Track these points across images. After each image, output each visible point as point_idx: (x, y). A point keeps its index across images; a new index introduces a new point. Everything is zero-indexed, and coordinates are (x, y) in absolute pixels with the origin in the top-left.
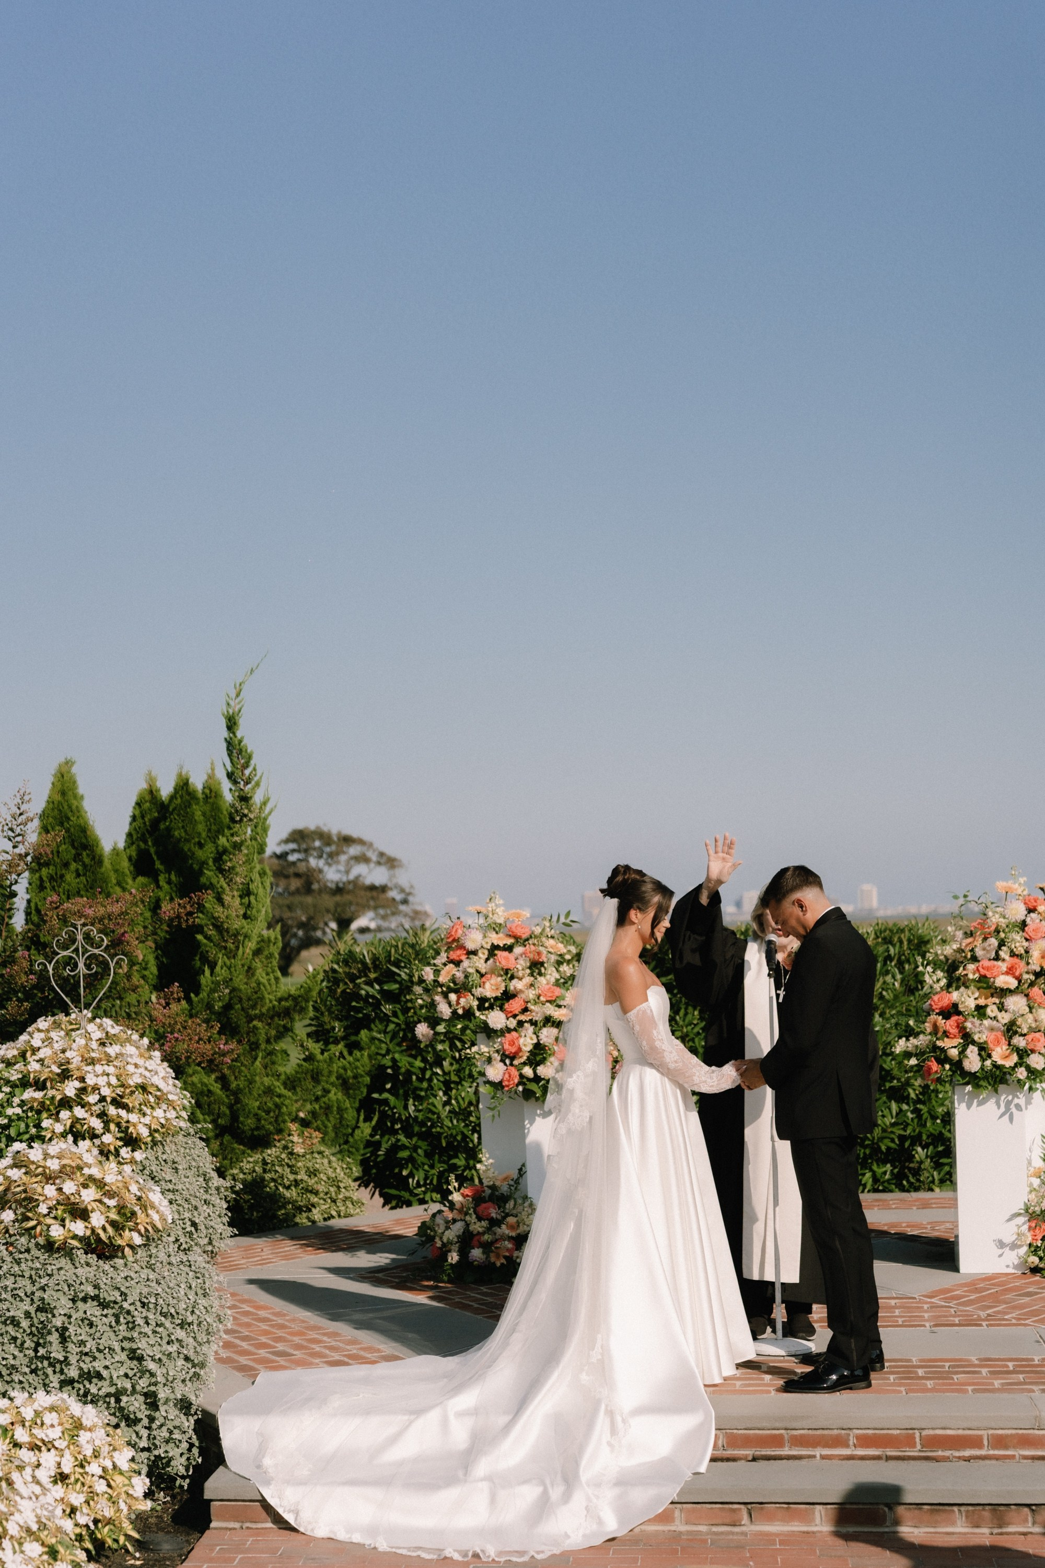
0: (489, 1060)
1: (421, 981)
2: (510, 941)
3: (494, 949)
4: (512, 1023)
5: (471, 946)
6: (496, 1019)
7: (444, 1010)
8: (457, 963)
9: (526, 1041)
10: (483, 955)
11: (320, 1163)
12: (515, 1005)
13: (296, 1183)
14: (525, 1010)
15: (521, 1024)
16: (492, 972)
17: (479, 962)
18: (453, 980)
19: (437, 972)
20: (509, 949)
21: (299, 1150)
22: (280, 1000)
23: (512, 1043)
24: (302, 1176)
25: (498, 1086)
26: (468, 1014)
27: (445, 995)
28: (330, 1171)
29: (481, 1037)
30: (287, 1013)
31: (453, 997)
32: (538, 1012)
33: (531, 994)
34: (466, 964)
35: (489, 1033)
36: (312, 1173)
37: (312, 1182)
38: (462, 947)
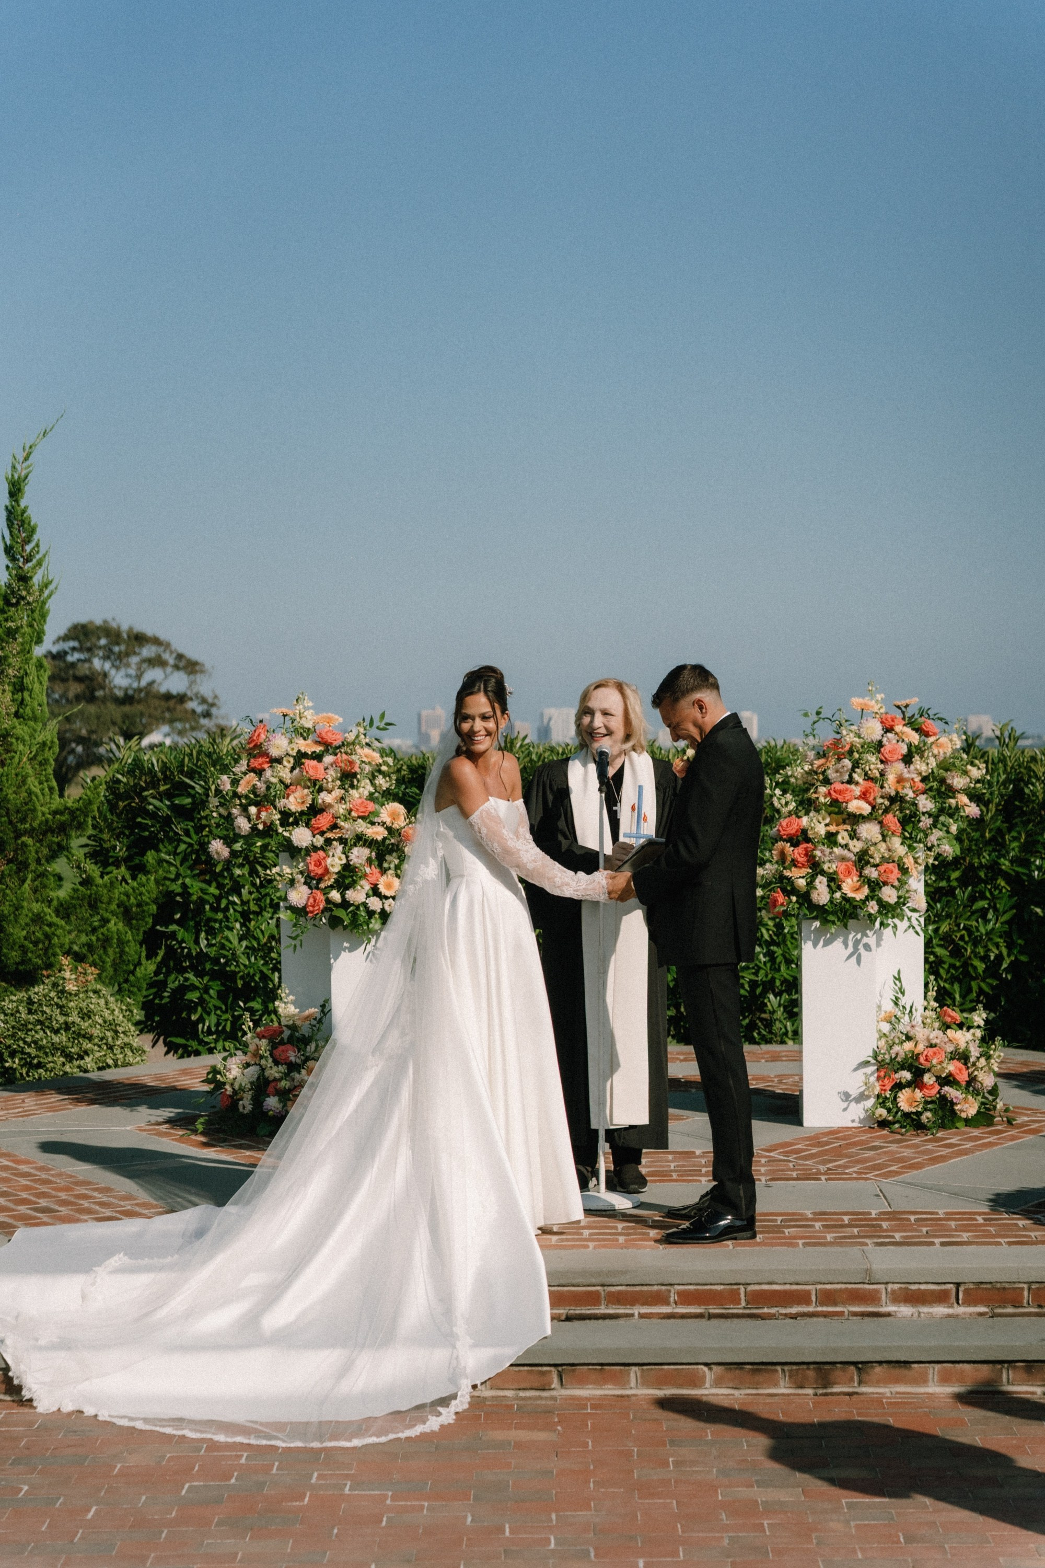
0: (292, 882)
1: (218, 792)
2: (319, 749)
3: (300, 757)
4: (319, 841)
5: (274, 752)
6: (301, 836)
7: (243, 825)
8: (259, 772)
9: (335, 861)
10: (288, 763)
11: (96, 1003)
12: (323, 821)
13: (67, 1027)
14: (335, 827)
15: (328, 842)
16: (297, 783)
17: (284, 772)
18: (254, 790)
19: (235, 782)
20: (318, 757)
21: (71, 987)
22: (55, 813)
23: (318, 863)
24: (74, 1018)
25: (300, 912)
26: (269, 830)
27: (245, 809)
28: (107, 1013)
29: (284, 856)
30: (63, 829)
31: (253, 810)
32: (349, 828)
33: (341, 809)
34: (268, 773)
35: (293, 851)
36: (86, 1015)
37: (85, 1025)
38: (265, 754)
